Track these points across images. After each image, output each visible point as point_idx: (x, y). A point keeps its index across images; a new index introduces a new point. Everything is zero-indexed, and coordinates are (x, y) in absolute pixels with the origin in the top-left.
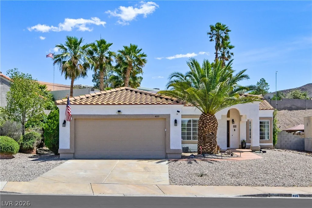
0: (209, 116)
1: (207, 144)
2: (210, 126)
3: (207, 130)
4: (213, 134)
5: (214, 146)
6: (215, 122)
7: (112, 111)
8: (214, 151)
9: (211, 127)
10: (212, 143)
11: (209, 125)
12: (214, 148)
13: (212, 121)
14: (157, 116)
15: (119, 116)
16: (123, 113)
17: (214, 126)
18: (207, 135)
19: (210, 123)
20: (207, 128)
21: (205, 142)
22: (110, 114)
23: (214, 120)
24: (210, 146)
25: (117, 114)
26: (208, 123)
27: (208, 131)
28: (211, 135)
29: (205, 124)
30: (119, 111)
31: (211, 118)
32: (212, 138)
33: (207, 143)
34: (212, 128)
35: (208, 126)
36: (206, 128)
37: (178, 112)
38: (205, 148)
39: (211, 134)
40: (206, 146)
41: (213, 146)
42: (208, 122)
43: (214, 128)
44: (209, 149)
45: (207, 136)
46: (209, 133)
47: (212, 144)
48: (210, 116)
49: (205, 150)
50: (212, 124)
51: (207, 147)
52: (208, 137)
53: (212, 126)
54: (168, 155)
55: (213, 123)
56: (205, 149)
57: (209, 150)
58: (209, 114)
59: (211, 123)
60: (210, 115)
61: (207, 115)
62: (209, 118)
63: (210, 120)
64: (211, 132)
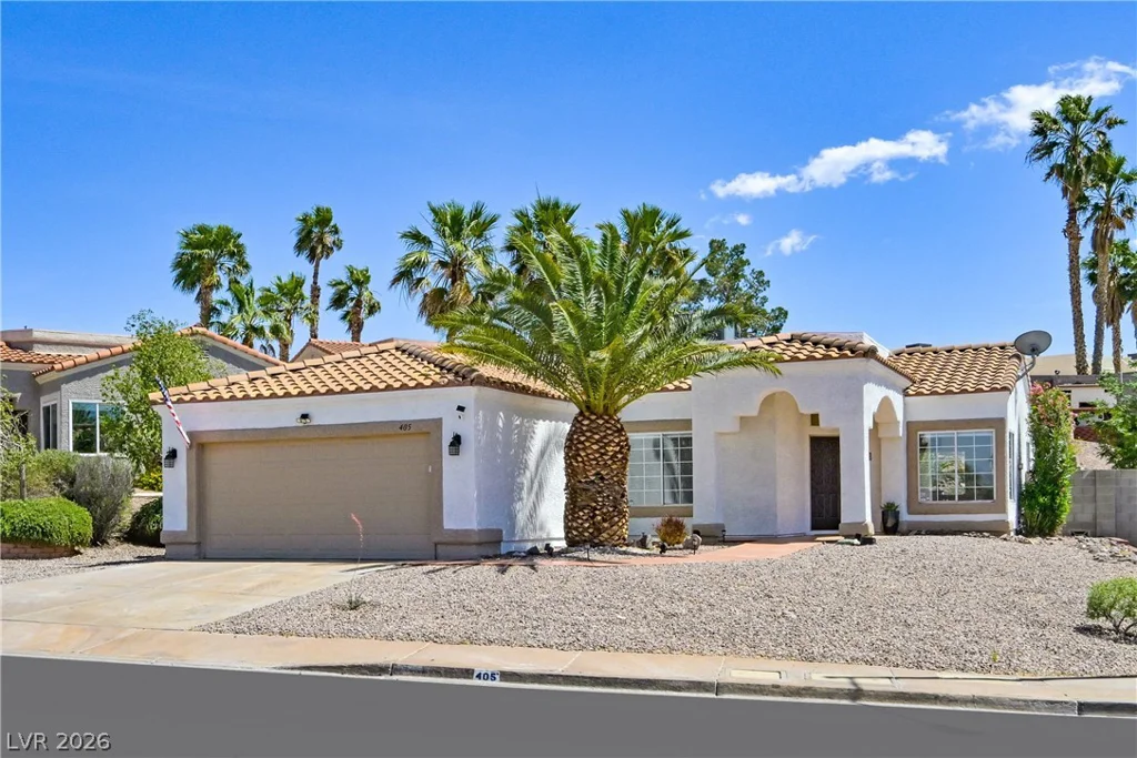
0: (588, 419)
1: (581, 514)
2: (589, 452)
3: (581, 465)
4: (602, 479)
5: (604, 520)
6: (611, 438)
7: (284, 416)
8: (605, 535)
9: (591, 457)
10: (596, 509)
11: (584, 449)
12: (606, 525)
13: (597, 437)
14: (404, 426)
15: (307, 433)
16: (316, 421)
17: (603, 451)
18: (580, 482)
19: (587, 444)
20: (580, 459)
21: (575, 507)
22: (283, 426)
23: (602, 434)
24: (593, 518)
25: (301, 425)
26: (582, 443)
27: (585, 471)
28: (593, 482)
29: (575, 445)
30: (305, 416)
31: (593, 426)
32: (599, 493)
33: (581, 510)
34: (595, 459)
35: (583, 454)
36: (577, 462)
37: (461, 409)
38: (575, 524)
39: (592, 478)
40: (578, 518)
41: (599, 518)
42: (583, 439)
43: (606, 458)
44: (589, 527)
45: (581, 486)
46: (587, 477)
47: (597, 512)
48: (592, 421)
49: (575, 533)
50: (595, 447)
51: (580, 521)
52: (584, 490)
53: (597, 451)
54: (440, 549)
55: (597, 442)
56: (576, 529)
57: (586, 534)
58: (592, 413)
59: (593, 444)
60: (593, 417)
61: (584, 416)
62: (587, 425)
63: (588, 434)
64: (594, 472)
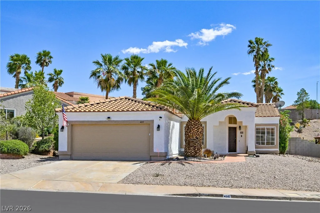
0: (193, 121)
1: (191, 148)
2: (194, 131)
3: (192, 134)
4: (197, 138)
5: (198, 150)
6: (200, 127)
7: (102, 117)
8: (198, 154)
9: (195, 132)
10: (196, 147)
11: (193, 130)
12: (198, 151)
13: (196, 127)
14: (142, 122)
15: (109, 122)
16: (112, 119)
17: (198, 131)
18: (191, 139)
19: (194, 129)
20: (191, 133)
21: (189, 146)
22: (101, 120)
23: (198, 126)
24: (195, 149)
25: (107, 120)
26: (192, 128)
27: (193, 136)
28: (195, 139)
29: (190, 129)
30: (109, 118)
31: (195, 123)
32: (196, 142)
33: (191, 147)
34: (196, 133)
35: (192, 131)
36: (190, 133)
37: (161, 117)
38: (189, 151)
39: (195, 138)
40: (190, 149)
41: (197, 149)
42: (192, 127)
43: (199, 132)
44: (193, 152)
45: (191, 140)
46: (193, 138)
47: (196, 148)
48: (195, 122)
49: (189, 153)
50: (196, 129)
51: (191, 150)
52: (192, 141)
53: (196, 131)
54: (152, 158)
55: (197, 128)
56: (190, 152)
57: (193, 154)
58: (194, 120)
59: (195, 128)
60: (195, 121)
61: (192, 121)
62: (193, 123)
63: (194, 126)
64: (195, 136)
